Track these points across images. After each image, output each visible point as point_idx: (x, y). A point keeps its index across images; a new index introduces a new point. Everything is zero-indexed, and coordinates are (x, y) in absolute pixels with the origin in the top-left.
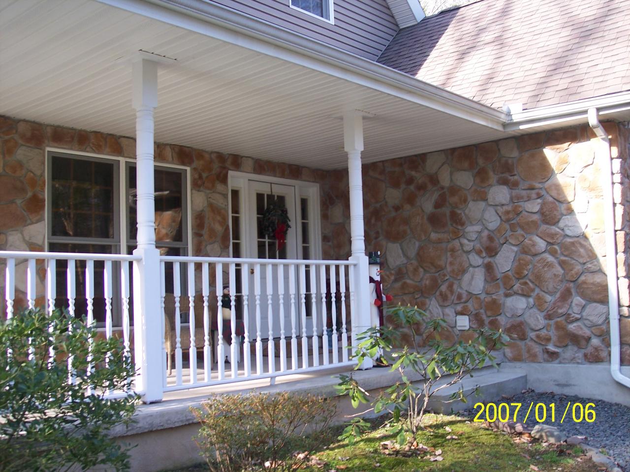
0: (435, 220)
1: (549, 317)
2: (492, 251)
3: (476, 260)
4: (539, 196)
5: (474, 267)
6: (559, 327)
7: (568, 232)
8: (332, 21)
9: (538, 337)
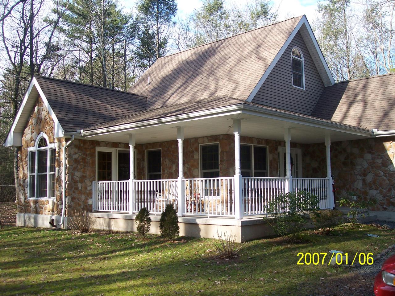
0: (345, 164)
1: (384, 197)
2: (365, 175)
3: (359, 178)
4: (381, 158)
5: (359, 180)
6: (387, 200)
7: (391, 170)
8: (304, 89)
9: (380, 203)
